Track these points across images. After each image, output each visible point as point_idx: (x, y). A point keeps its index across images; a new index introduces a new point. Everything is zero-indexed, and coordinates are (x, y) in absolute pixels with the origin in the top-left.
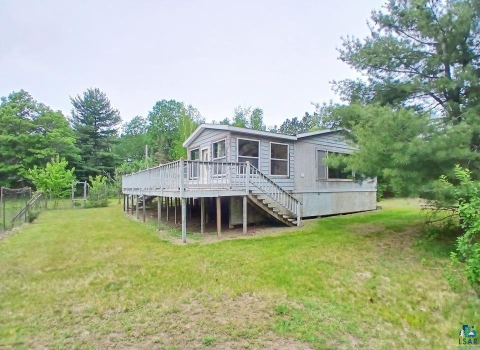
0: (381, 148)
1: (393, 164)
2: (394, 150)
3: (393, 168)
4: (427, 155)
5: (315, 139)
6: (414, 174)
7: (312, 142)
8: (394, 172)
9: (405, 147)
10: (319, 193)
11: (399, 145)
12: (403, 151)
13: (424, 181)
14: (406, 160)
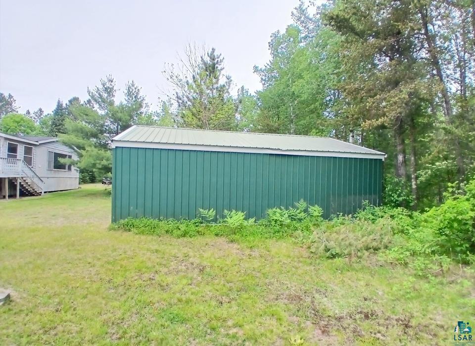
0: (93, 162)
1: (96, 167)
2: (97, 163)
3: (96, 169)
4: (106, 165)
5: (48, 144)
6: (103, 171)
7: (47, 146)
8: (97, 170)
9: (101, 162)
10: (48, 178)
11: (98, 162)
12: (100, 164)
13: (105, 173)
14: (100, 167)
